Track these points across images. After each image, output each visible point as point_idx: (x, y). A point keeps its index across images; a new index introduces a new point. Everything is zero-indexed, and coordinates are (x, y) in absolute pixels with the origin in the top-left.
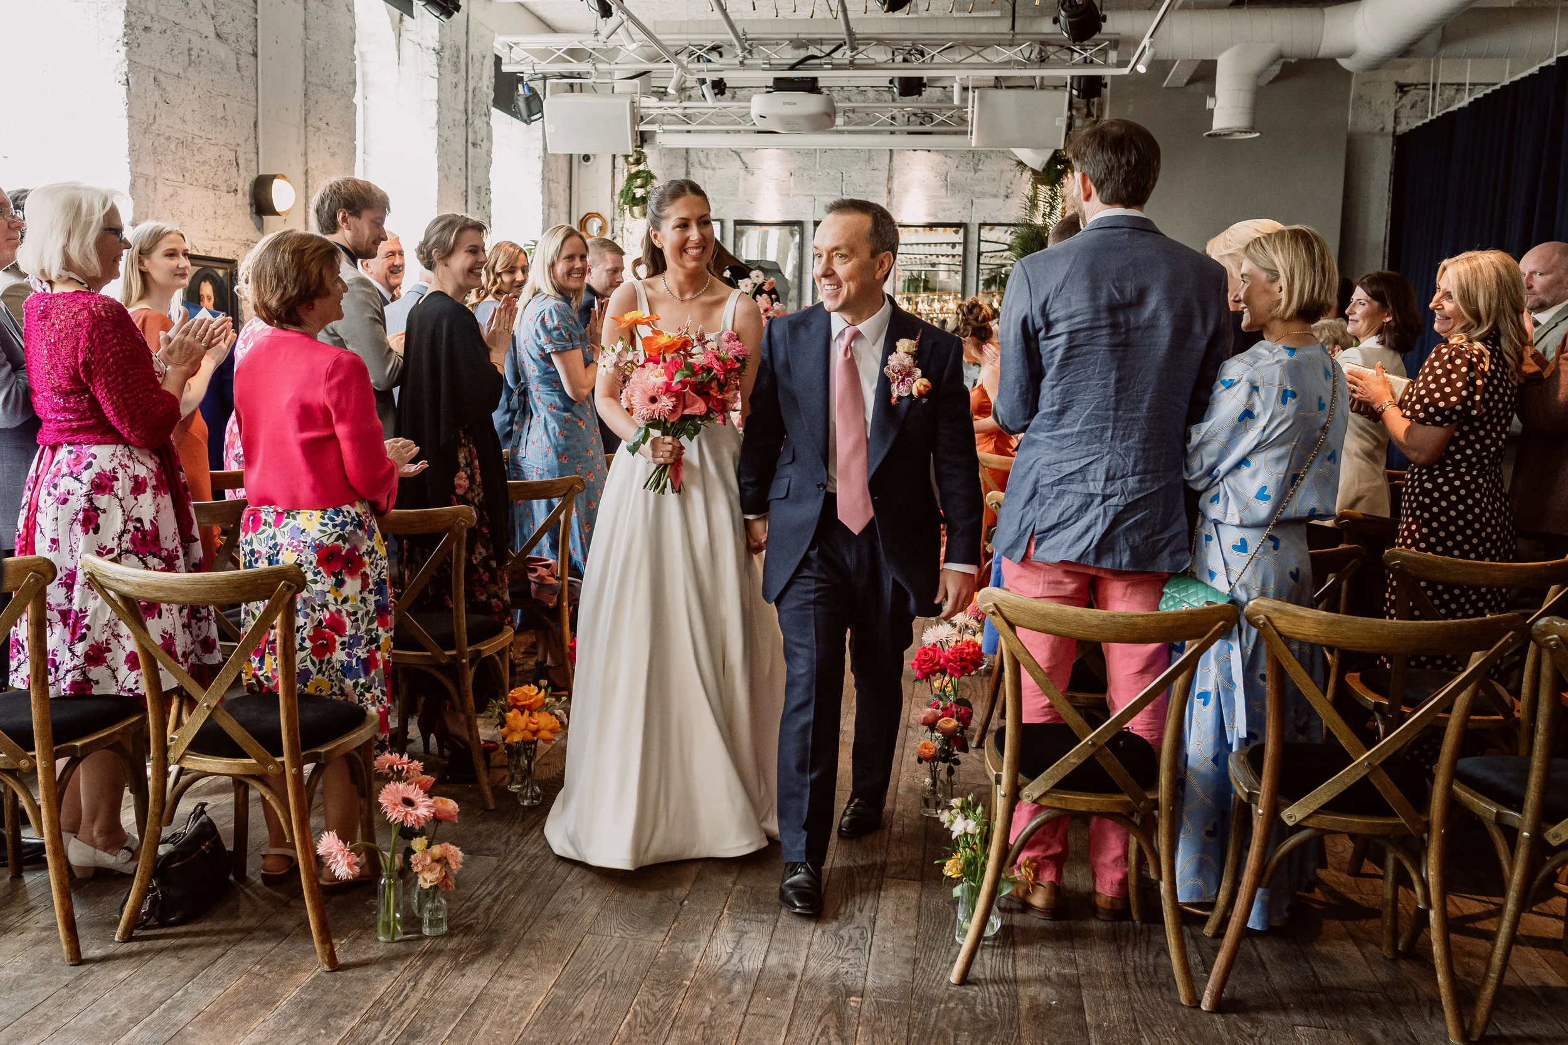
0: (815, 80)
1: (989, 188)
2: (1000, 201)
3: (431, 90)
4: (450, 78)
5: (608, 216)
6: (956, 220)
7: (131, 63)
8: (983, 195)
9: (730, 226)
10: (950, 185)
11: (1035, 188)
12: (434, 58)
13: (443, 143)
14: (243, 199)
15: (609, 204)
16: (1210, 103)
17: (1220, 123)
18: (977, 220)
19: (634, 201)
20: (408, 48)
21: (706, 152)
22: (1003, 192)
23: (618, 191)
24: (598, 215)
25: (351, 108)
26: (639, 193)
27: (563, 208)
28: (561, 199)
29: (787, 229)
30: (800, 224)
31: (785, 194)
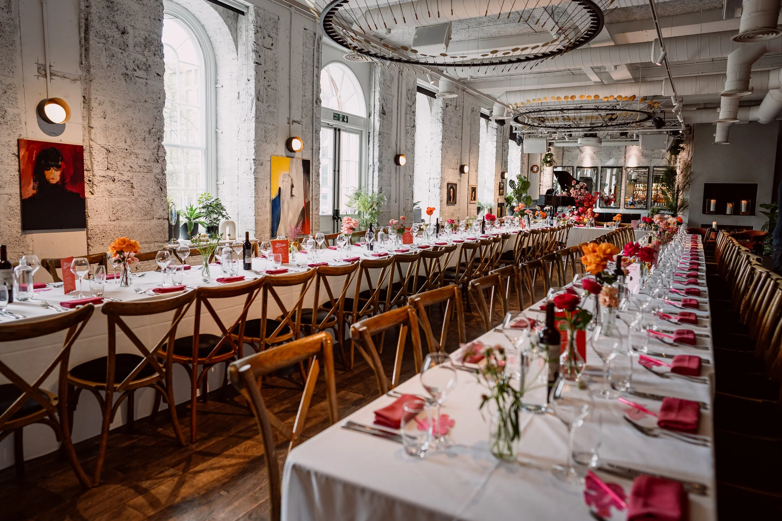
0: (596, 134)
1: (657, 156)
2: (660, 160)
3: (495, 138)
4: (499, 134)
5: (539, 166)
6: (646, 165)
7: (443, 146)
8: (654, 158)
9: (575, 168)
10: (644, 155)
11: (671, 156)
12: (496, 131)
13: (497, 151)
14: (458, 171)
15: (540, 162)
16: (714, 135)
17: (717, 140)
18: (653, 165)
19: (547, 162)
20: (489, 128)
21: (569, 147)
22: (661, 157)
23: (542, 159)
24: (536, 166)
25: (478, 147)
26: (549, 159)
27: (526, 164)
28: (526, 162)
29: (592, 169)
30: (597, 167)
31: (592, 159)
